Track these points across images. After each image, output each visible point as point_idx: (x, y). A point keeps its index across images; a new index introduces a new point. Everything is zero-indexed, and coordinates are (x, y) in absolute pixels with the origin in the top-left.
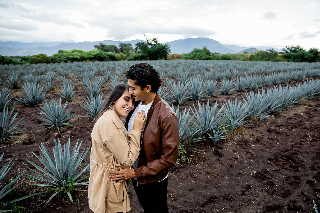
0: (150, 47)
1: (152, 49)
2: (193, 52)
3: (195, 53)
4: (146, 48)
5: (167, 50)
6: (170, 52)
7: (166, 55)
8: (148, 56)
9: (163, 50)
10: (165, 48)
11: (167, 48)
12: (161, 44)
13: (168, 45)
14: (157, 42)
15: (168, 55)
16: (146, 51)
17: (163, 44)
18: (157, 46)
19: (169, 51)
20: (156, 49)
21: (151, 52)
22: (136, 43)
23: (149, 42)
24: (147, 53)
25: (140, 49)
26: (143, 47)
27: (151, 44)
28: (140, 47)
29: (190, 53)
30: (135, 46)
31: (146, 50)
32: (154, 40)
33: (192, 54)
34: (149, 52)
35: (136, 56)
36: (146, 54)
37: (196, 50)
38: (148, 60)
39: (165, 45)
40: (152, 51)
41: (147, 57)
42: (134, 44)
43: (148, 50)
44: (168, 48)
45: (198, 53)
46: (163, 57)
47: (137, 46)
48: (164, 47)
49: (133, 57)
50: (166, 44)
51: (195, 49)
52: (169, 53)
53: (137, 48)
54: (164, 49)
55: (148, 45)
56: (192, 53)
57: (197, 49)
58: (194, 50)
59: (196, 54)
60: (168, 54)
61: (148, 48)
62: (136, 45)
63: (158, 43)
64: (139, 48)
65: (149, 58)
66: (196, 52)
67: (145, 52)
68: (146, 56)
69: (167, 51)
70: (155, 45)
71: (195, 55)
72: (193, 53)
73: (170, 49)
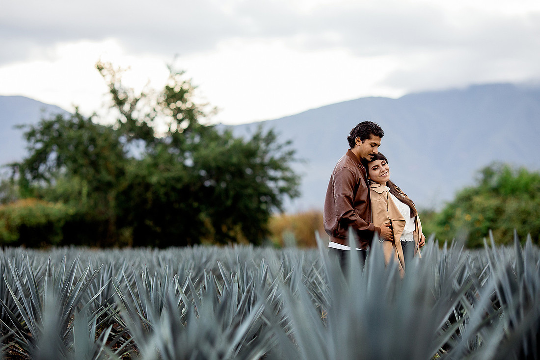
0: (137, 150)
1: (155, 165)
2: (477, 193)
3: (494, 202)
4: (113, 158)
5: (272, 173)
6: (295, 195)
7: (266, 214)
8: (121, 223)
9: (238, 173)
10: (258, 160)
11: (267, 159)
12: (221, 132)
13: (281, 140)
14: (190, 114)
15: (275, 213)
16: (109, 185)
17: (236, 134)
18: (194, 148)
19: (282, 184)
20: (185, 167)
21: (148, 186)
22: (34, 120)
23: (135, 115)
24: (112, 195)
25: (59, 162)
26: (86, 153)
27: (145, 133)
28: (61, 147)
29: (453, 206)
30: (25, 143)
31: (106, 177)
32: (173, 96)
33: (470, 209)
34: (131, 187)
35: (31, 213)
36: (110, 208)
37: (494, 181)
38: (122, 245)
39: (256, 138)
40: (154, 179)
41: (112, 228)
42: (20, 127)
43: (121, 173)
44: (275, 165)
45: (512, 205)
46: (238, 228)
47: (39, 146)
48: (249, 153)
49: (9, 227)
50: (264, 133)
51: (488, 173)
52: (286, 200)
53: (40, 157)
54: (249, 171)
55: (123, 139)
56: (466, 199)
57: (508, 172)
58: (485, 181)
59: (499, 211)
60: (277, 203)
61: (121, 156)
62: (30, 135)
63: (202, 121)
64: (53, 156)
65: (127, 233)
66: (496, 191)
67: (100, 188)
68: (107, 222)
69: (271, 185)
70: (177, 139)
71: (493, 220)
72: (478, 200)
73: (296, 167)
